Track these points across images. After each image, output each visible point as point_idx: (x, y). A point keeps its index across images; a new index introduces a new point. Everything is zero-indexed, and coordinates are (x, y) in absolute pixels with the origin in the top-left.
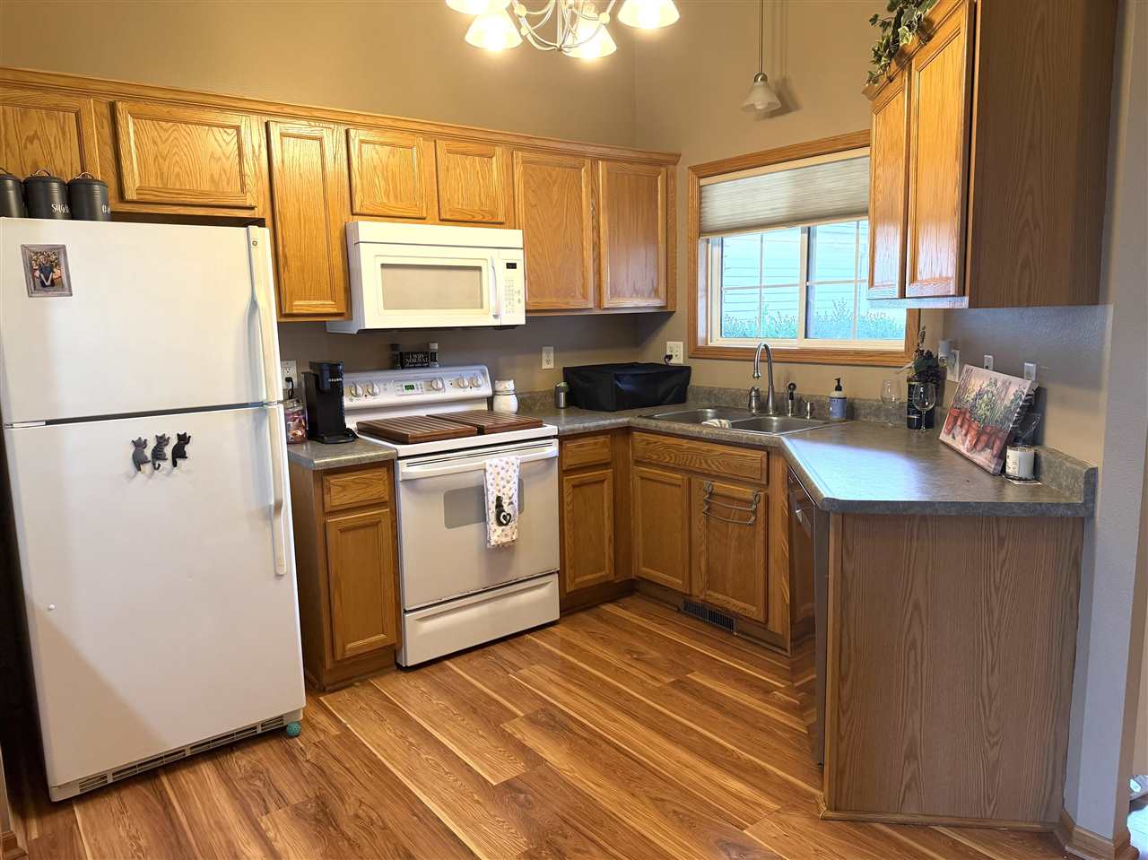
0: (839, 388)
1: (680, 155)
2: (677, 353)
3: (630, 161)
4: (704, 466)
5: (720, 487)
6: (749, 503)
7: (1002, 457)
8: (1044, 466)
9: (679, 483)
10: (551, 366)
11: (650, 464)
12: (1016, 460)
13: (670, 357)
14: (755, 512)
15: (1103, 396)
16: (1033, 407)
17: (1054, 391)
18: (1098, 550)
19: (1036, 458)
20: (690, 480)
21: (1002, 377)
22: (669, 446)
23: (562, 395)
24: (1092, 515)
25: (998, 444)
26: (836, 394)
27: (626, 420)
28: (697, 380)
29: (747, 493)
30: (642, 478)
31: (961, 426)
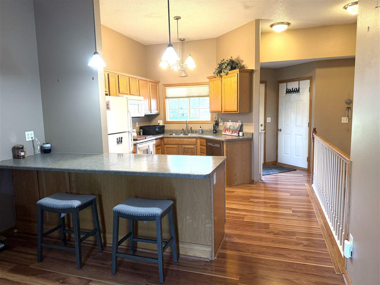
0: (201, 128)
1: (160, 82)
2: (161, 123)
3: (153, 82)
4: (182, 143)
5: (186, 146)
6: (193, 148)
7: (239, 133)
8: (244, 134)
9: (176, 147)
10: (138, 126)
11: (169, 144)
12: (241, 134)
13: (159, 124)
14: (194, 150)
15: (253, 123)
16: (242, 126)
17: (244, 124)
18: (254, 143)
19: (243, 133)
20: (179, 146)
21: (234, 123)
22: (173, 140)
23: (142, 132)
24: (253, 139)
25: (237, 132)
26: (200, 129)
27: (162, 136)
28: (166, 128)
29: (193, 147)
30: (166, 148)
31: (227, 131)
